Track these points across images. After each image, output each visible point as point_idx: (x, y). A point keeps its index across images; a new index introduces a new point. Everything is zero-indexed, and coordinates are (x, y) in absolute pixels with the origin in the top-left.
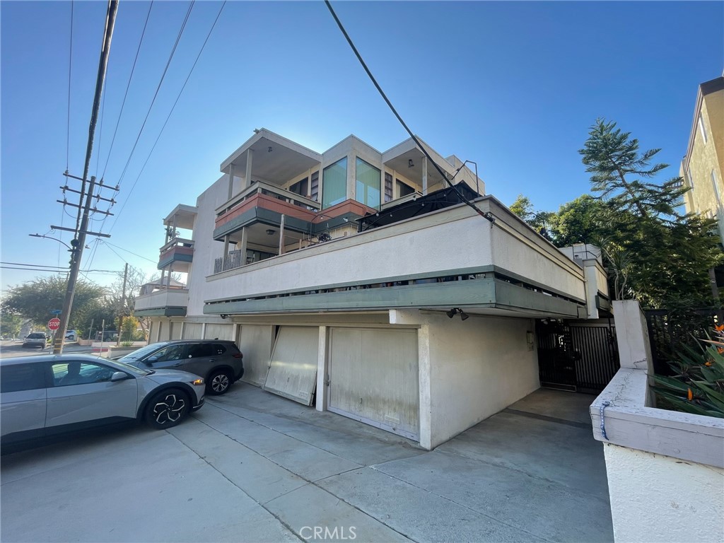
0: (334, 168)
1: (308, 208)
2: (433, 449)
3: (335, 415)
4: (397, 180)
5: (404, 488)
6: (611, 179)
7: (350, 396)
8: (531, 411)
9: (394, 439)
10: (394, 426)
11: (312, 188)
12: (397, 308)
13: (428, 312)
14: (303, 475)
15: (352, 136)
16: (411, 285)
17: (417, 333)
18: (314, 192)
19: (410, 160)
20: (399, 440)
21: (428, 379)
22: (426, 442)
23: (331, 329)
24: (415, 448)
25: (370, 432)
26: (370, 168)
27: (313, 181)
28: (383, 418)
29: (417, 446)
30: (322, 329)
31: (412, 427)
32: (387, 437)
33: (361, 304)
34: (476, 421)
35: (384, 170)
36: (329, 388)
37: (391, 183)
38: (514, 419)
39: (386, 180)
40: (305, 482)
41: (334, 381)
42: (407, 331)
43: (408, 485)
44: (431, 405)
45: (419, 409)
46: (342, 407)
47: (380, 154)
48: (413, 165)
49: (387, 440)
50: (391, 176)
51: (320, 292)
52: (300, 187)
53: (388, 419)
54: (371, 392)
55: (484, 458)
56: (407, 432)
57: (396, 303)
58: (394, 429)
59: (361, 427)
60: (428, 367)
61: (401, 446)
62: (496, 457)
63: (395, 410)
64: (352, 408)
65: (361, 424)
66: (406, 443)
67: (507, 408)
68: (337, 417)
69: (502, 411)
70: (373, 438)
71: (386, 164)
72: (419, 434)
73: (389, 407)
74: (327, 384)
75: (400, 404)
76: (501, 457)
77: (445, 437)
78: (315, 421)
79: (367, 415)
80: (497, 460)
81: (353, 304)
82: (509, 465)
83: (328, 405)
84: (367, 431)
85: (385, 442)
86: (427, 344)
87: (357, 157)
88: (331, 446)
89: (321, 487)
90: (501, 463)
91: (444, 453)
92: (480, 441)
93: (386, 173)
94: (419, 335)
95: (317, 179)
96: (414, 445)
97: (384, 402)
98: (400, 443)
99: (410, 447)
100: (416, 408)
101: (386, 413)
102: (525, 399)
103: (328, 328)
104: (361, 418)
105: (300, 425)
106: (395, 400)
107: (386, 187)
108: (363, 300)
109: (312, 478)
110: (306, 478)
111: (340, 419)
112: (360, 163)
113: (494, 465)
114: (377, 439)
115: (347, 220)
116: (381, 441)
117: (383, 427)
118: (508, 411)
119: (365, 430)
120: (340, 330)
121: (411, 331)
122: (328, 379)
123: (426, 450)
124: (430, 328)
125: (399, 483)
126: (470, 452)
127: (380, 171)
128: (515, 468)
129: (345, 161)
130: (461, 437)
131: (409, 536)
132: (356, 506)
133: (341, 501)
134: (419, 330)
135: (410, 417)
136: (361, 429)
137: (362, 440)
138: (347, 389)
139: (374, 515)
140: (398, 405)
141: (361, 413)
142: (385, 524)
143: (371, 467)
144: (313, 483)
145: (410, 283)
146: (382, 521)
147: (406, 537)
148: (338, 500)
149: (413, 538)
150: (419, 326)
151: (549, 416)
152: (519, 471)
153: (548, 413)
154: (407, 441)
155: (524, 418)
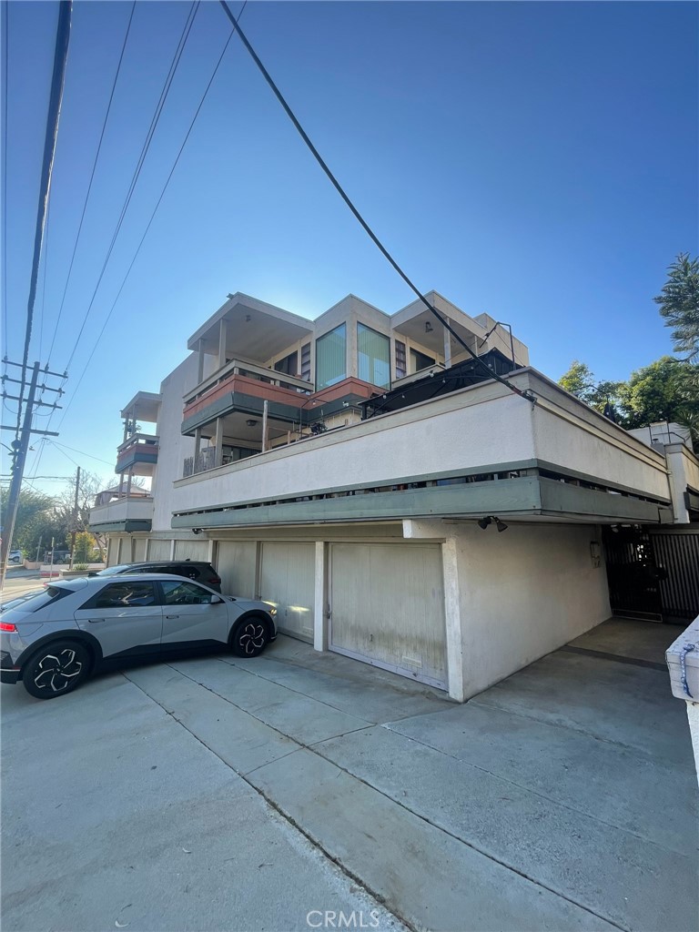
0: (329, 337)
1: (298, 390)
2: (466, 701)
3: (338, 656)
4: (411, 349)
5: (426, 754)
7: (357, 632)
8: (599, 650)
9: (414, 687)
10: (415, 670)
11: (303, 365)
12: (415, 518)
13: (455, 522)
14: (295, 736)
15: (351, 296)
16: (429, 488)
17: (440, 549)
18: (306, 369)
19: (428, 323)
20: (421, 689)
21: (457, 608)
22: (456, 692)
23: (330, 545)
24: (443, 700)
25: (383, 678)
26: (375, 336)
27: (303, 356)
28: (401, 659)
29: (446, 697)
30: (319, 546)
31: (438, 671)
32: (405, 685)
33: (367, 513)
34: (524, 663)
35: (394, 337)
36: (330, 621)
37: (404, 353)
38: (575, 660)
39: (397, 350)
40: (298, 746)
41: (336, 612)
42: (428, 546)
43: (432, 751)
44: (462, 643)
45: (446, 648)
46: (348, 646)
47: (388, 316)
48: (431, 330)
49: (405, 689)
50: (404, 345)
51: (314, 498)
52: (287, 365)
53: (407, 661)
54: (384, 625)
55: (534, 713)
56: (431, 678)
57: (411, 511)
58: (415, 675)
59: (372, 672)
60: (456, 593)
61: (424, 698)
62: (552, 712)
63: (415, 649)
64: (361, 646)
65: (372, 668)
66: (431, 693)
67: (565, 645)
68: (341, 658)
69: (560, 649)
70: (387, 687)
71: (396, 329)
72: (448, 681)
73: (407, 645)
74: (327, 615)
75: (422, 641)
76: (558, 712)
77: (482, 685)
78: (313, 665)
79: (381, 656)
80: (552, 717)
81: (356, 514)
82: (569, 723)
83: (330, 643)
84: (380, 677)
85: (403, 692)
86: (455, 564)
87: (358, 322)
88: (331, 698)
89: (318, 754)
90: (558, 720)
91: (481, 707)
92: (529, 690)
93: (397, 341)
94: (444, 551)
95: (309, 353)
96: (441, 696)
97: (402, 640)
98: (423, 693)
99: (436, 698)
100: (441, 647)
101: (405, 653)
102: (591, 633)
103: (326, 544)
104: (372, 660)
105: (293, 670)
106: (414, 636)
107: (397, 360)
108: (369, 508)
109: (307, 741)
110: (299, 741)
111: (345, 662)
112: (362, 329)
113: (550, 723)
114: (393, 688)
115: (347, 405)
116: (398, 690)
117: (400, 672)
118: (567, 649)
119: (377, 677)
120: (342, 546)
121: (433, 546)
122: (329, 609)
123: (457, 703)
124: (457, 543)
125: (419, 747)
126: (516, 705)
127: (388, 338)
128: (577, 727)
129: (342, 329)
130: (503, 685)
131: (431, 820)
132: (363, 778)
133: (343, 772)
134: (444, 545)
135: (435, 659)
136: (372, 675)
137: (373, 689)
138: (353, 623)
139: (386, 791)
140: (419, 643)
141: (372, 654)
142: (400, 804)
143: (383, 725)
144: (308, 747)
145: (428, 484)
146: (396, 799)
147: (427, 821)
148: (340, 770)
149: (437, 823)
150: (443, 540)
151: (624, 655)
152: (582, 732)
153: (622, 652)
154: (432, 690)
155: (590, 659)
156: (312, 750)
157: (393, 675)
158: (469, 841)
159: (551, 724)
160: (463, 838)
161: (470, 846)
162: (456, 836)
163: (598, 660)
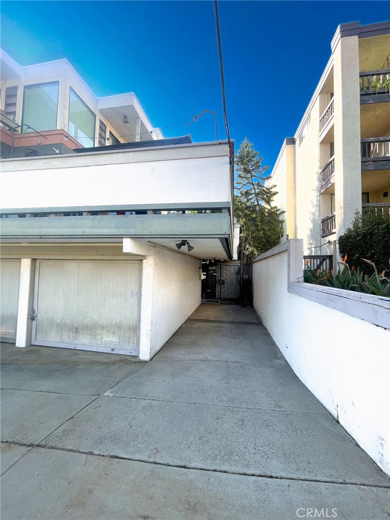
1: (2, 125)
2: (151, 359)
3: (43, 348)
4: (110, 132)
5: (151, 407)
6: (247, 178)
7: (62, 327)
8: (203, 318)
9: (113, 359)
10: (113, 346)
14: (17, 438)
16: (149, 215)
17: (141, 264)
19: (125, 117)
20: (118, 358)
21: (150, 302)
22: (145, 354)
23: (38, 262)
24: (136, 362)
25: (88, 357)
28: (101, 341)
29: (137, 360)
30: (27, 262)
31: (131, 344)
32: (106, 358)
33: (88, 231)
34: (175, 331)
35: (99, 117)
36: (34, 322)
37: (105, 133)
38: (197, 325)
39: (100, 127)
41: (41, 315)
42: (131, 262)
43: (154, 403)
44: (152, 324)
45: (139, 328)
46: (53, 339)
47: (95, 97)
49: (107, 360)
50: (105, 126)
51: (27, 215)
53: (106, 342)
54: (88, 320)
55: (192, 357)
56: (126, 349)
57: (133, 231)
58: (113, 350)
59: (76, 354)
60: (151, 292)
61: (122, 364)
62: (200, 354)
63: (114, 333)
64: (65, 338)
65: (76, 351)
66: (125, 359)
67: (188, 318)
69: (187, 321)
70: (92, 363)
71: (101, 111)
72: (139, 349)
73: (108, 331)
74: (32, 318)
75: (119, 327)
76: (202, 353)
77: (158, 347)
78: (16, 360)
79: (84, 342)
80: (201, 357)
82: (210, 358)
83: (33, 337)
84: (85, 357)
85: (106, 364)
86: (152, 273)
90: (205, 357)
91: (161, 361)
92: (184, 345)
93: (101, 121)
94: (144, 265)
96: (134, 360)
97: (103, 327)
98: (120, 361)
100: (136, 329)
101: (105, 336)
102: (197, 311)
103: (34, 260)
104: (76, 346)
106: (114, 324)
107: (100, 135)
108: (91, 228)
109: (35, 439)
110: (25, 442)
111: (50, 351)
113: (201, 360)
114: (97, 362)
115: (58, 152)
116: (101, 363)
117: (100, 350)
118: (190, 320)
119: (82, 357)
120: (50, 263)
122: (34, 312)
123: (145, 362)
124: (154, 260)
125: (144, 403)
126: (180, 354)
127: (95, 116)
128: (215, 359)
130: (168, 345)
131: (188, 465)
132: (112, 454)
133: (89, 457)
134: (144, 261)
135: (129, 337)
136: (77, 356)
137: (82, 367)
138: (59, 321)
139: (138, 456)
140: (118, 328)
141: (76, 342)
142: (156, 463)
143: (107, 394)
144: (38, 446)
145: (148, 212)
146: (152, 460)
147: (185, 467)
148: (84, 456)
149: (193, 465)
150: (144, 257)
151: (213, 319)
152: (218, 360)
153: (212, 318)
154: (126, 357)
155: (201, 323)
156: (44, 447)
157: (95, 353)
158: (223, 468)
159: (203, 361)
160: (218, 468)
161: (226, 472)
162: (213, 469)
163: (205, 324)
